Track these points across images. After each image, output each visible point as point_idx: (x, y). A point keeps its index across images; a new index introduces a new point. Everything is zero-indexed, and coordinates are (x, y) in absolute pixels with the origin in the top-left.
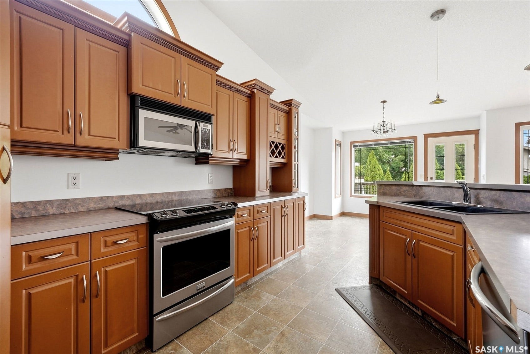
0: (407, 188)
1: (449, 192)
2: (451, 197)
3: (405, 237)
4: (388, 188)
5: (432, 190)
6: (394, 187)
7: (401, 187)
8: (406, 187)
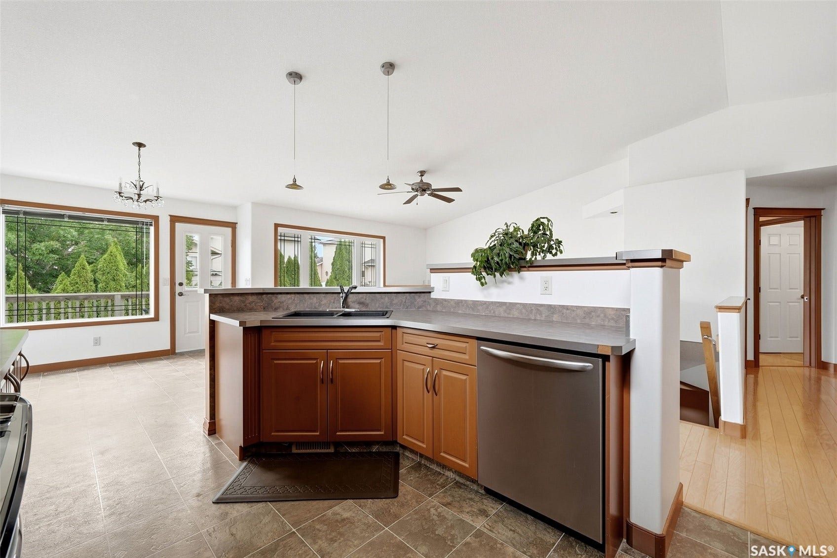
0: (255, 297)
1: (315, 299)
2: (317, 304)
3: (315, 362)
4: (227, 300)
5: (293, 298)
6: (237, 298)
7: (247, 297)
8: (253, 297)
